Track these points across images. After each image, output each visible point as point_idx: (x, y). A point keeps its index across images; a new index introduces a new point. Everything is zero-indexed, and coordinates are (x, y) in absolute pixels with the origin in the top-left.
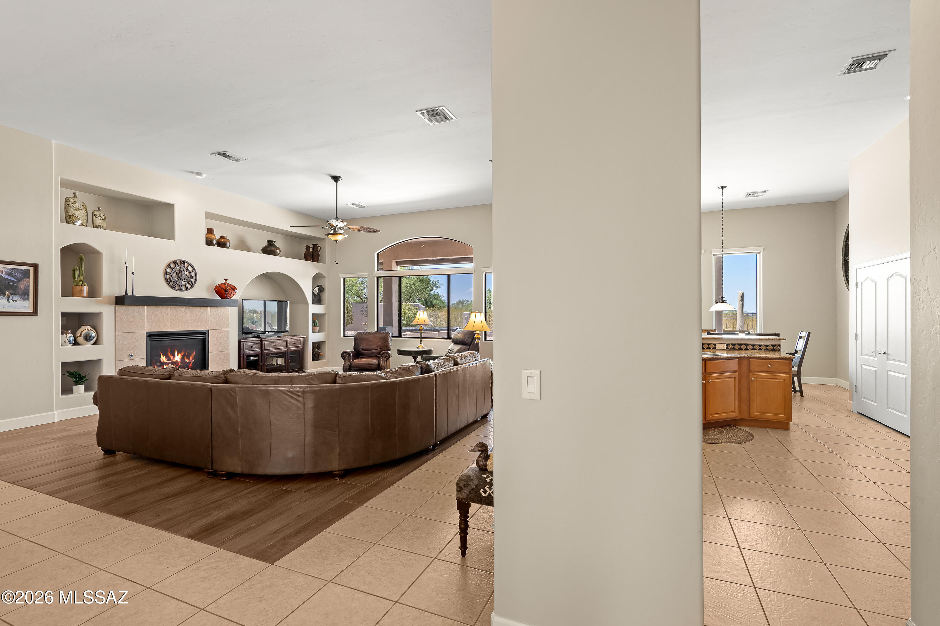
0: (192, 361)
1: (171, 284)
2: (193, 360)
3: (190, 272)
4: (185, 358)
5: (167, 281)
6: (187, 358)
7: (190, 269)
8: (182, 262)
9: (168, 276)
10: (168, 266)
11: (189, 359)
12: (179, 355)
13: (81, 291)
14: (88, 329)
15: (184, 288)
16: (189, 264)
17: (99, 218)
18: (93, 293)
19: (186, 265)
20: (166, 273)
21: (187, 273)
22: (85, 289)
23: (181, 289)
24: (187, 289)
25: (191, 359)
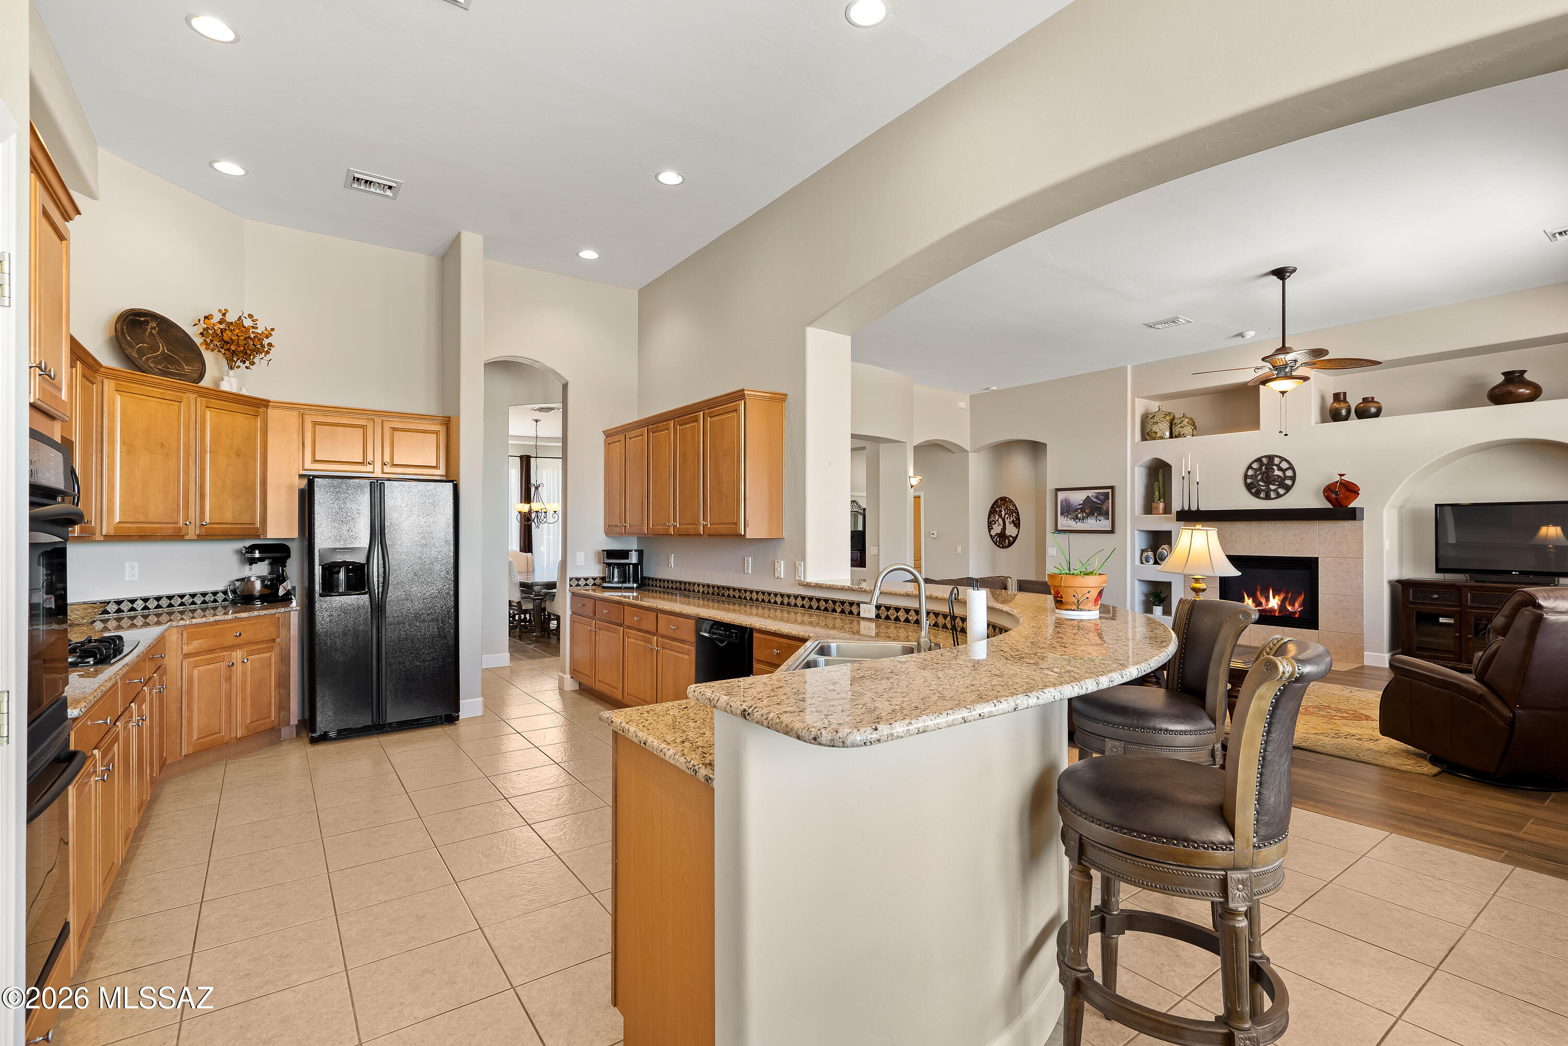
0: (1299, 610)
1: (1253, 491)
2: (1300, 607)
3: (1284, 471)
4: (1287, 603)
5: (1249, 487)
6: (1290, 604)
7: (1284, 465)
8: (1271, 458)
9: (1249, 481)
10: (1250, 467)
11: (1293, 605)
12: (1277, 598)
13: (1157, 508)
14: (1163, 549)
15: (1273, 495)
16: (1283, 459)
17: (1179, 425)
18: (1167, 510)
19: (1277, 461)
20: (1246, 476)
21: (1277, 473)
22: (1161, 505)
23: (1268, 497)
24: (1279, 496)
25: (1297, 605)
